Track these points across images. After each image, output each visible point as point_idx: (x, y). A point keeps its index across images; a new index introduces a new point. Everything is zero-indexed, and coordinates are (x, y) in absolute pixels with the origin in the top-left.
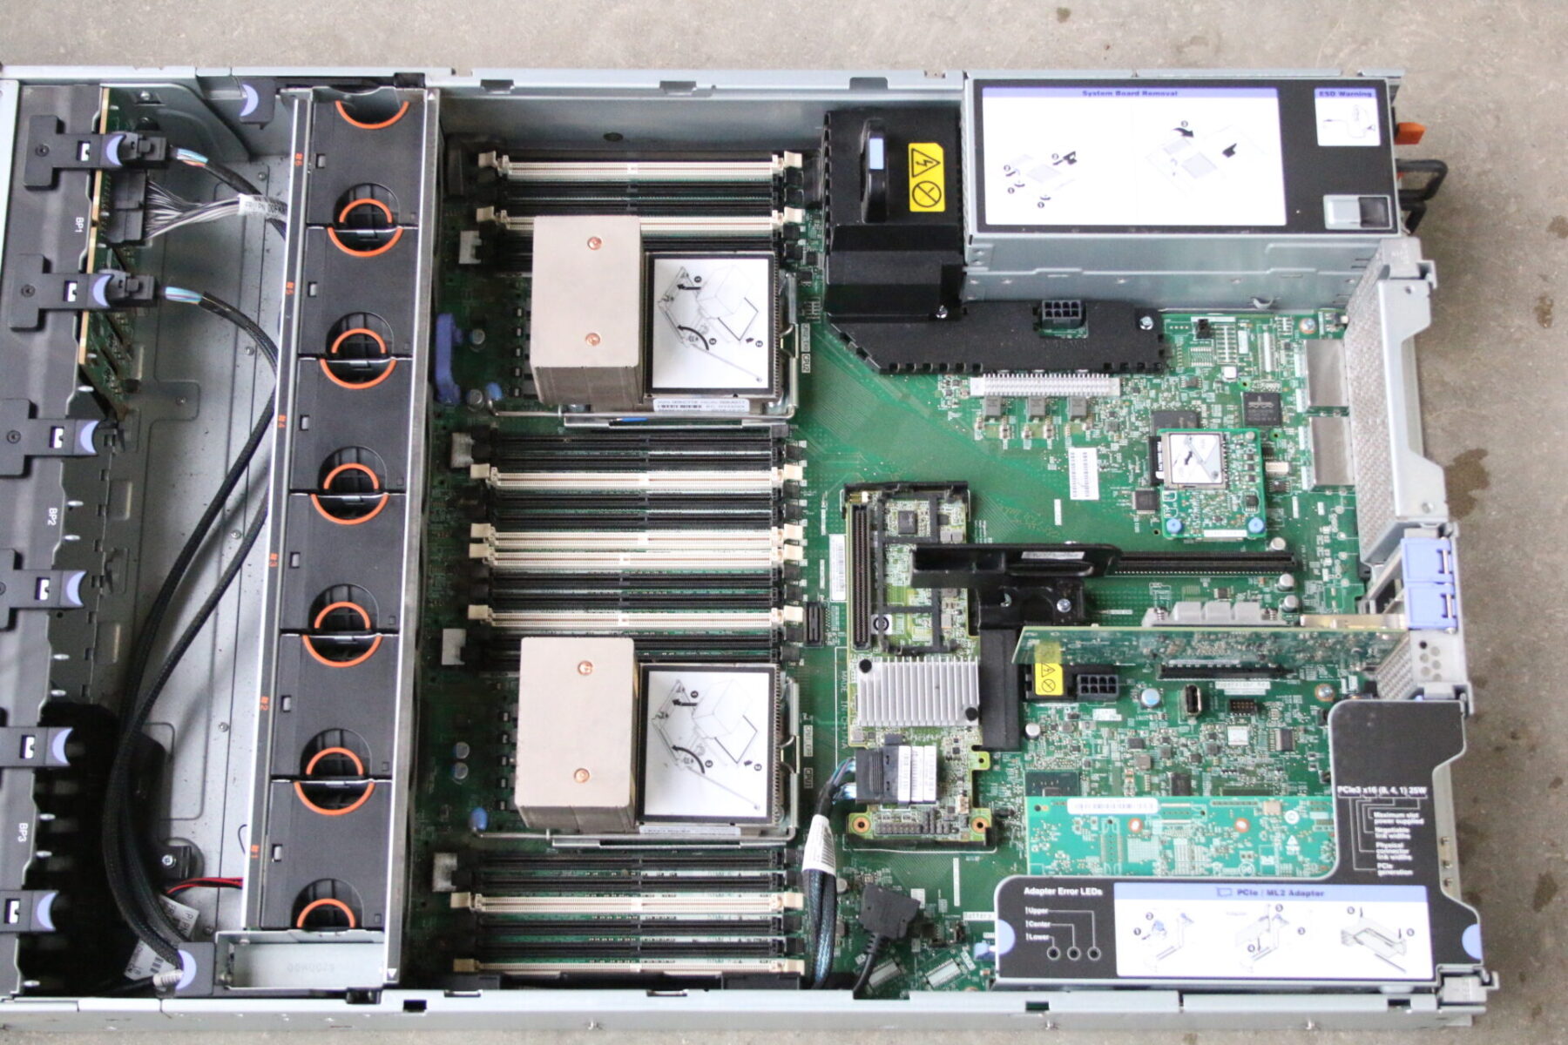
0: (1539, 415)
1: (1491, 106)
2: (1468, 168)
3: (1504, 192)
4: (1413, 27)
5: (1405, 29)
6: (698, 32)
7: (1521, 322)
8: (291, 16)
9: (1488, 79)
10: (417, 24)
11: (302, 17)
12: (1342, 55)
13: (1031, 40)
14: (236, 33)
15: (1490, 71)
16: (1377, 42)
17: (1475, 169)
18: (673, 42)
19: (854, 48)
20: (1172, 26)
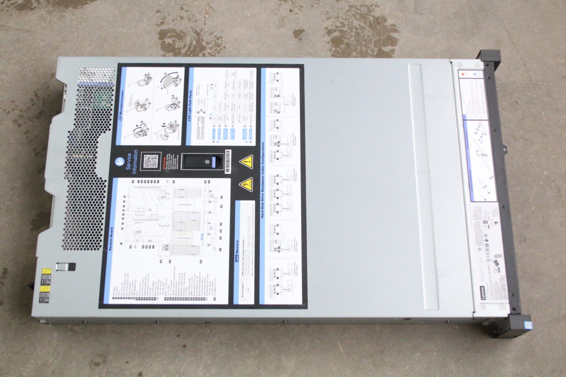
0: (14, 241)
1: (7, 342)
2: (19, 320)
3: (9, 312)
4: (27, 370)
5: (30, 370)
6: (259, 368)
7: (12, 270)
8: (391, 374)
9: (6, 351)
10: (350, 371)
11: (387, 373)
12: (52, 360)
13: (151, 365)
14: (408, 367)
15: (5, 355)
16: (40, 365)
17: (17, 320)
18: (267, 364)
19: (209, 362)
20: (105, 370)
